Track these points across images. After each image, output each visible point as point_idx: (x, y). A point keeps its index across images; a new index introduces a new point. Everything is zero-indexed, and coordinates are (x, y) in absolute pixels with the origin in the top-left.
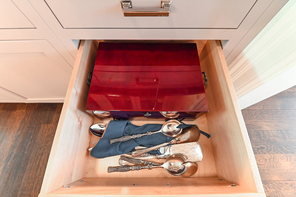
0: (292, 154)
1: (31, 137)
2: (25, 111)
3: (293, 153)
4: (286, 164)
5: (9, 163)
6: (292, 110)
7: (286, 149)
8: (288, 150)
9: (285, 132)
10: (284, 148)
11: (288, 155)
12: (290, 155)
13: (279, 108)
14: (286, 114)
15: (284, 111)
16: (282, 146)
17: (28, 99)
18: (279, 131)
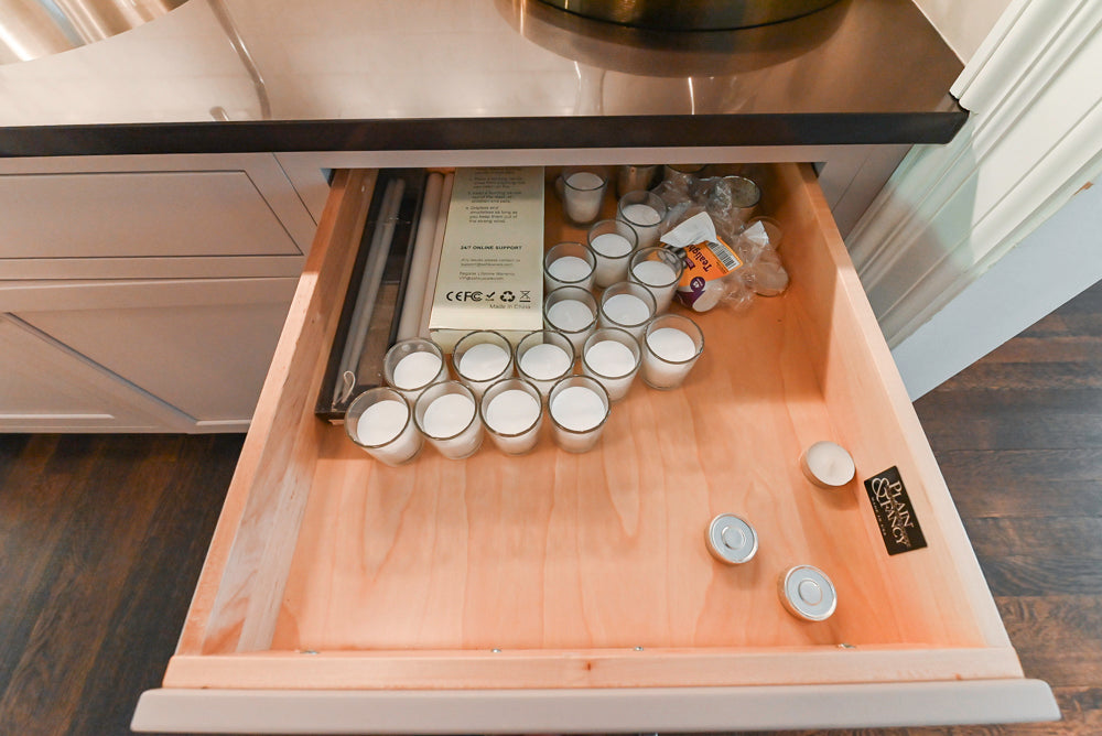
0: (1037, 598)
1: (193, 543)
2: (174, 460)
3: (1039, 593)
4: (1019, 630)
5: (120, 630)
6: (1028, 452)
7: (1015, 581)
8: (1023, 585)
9: (1008, 523)
10: (1009, 576)
11: (1022, 599)
12: (1030, 599)
13: (985, 445)
14: (1009, 463)
15: (1002, 453)
16: (1002, 570)
17: (199, 423)
18: (991, 522)
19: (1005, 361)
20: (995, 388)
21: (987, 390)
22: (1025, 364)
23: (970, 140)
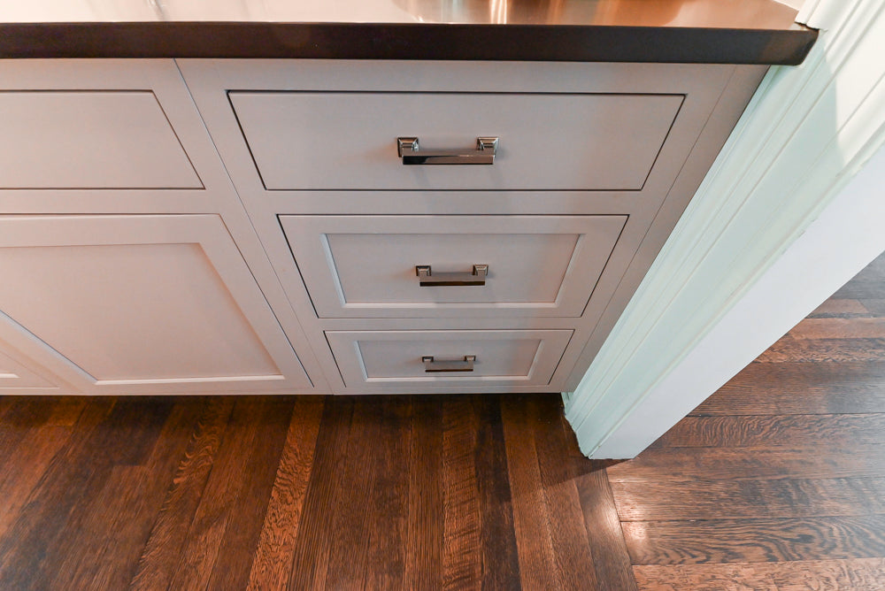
1: (73, 509)
2: (71, 424)
6: (862, 416)
7: (880, 541)
9: (860, 483)
10: (872, 536)
13: (823, 410)
14: (848, 426)
15: (840, 417)
16: (865, 530)
17: (99, 383)
18: (844, 482)
19: (823, 337)
20: (820, 360)
21: (813, 361)
22: (840, 340)
23: (824, 55)
